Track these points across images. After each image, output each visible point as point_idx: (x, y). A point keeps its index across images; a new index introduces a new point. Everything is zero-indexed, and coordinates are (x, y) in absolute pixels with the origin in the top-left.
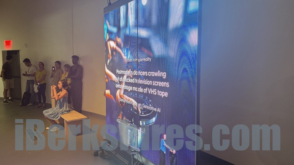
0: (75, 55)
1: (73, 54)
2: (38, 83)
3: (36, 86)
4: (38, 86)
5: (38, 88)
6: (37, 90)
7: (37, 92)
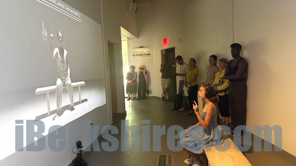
0: (236, 42)
1: (234, 42)
2: (188, 85)
3: (186, 88)
4: (188, 88)
5: (188, 91)
6: (187, 94)
7: (188, 95)
